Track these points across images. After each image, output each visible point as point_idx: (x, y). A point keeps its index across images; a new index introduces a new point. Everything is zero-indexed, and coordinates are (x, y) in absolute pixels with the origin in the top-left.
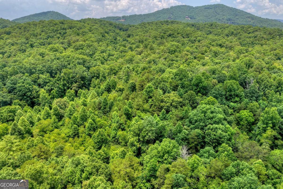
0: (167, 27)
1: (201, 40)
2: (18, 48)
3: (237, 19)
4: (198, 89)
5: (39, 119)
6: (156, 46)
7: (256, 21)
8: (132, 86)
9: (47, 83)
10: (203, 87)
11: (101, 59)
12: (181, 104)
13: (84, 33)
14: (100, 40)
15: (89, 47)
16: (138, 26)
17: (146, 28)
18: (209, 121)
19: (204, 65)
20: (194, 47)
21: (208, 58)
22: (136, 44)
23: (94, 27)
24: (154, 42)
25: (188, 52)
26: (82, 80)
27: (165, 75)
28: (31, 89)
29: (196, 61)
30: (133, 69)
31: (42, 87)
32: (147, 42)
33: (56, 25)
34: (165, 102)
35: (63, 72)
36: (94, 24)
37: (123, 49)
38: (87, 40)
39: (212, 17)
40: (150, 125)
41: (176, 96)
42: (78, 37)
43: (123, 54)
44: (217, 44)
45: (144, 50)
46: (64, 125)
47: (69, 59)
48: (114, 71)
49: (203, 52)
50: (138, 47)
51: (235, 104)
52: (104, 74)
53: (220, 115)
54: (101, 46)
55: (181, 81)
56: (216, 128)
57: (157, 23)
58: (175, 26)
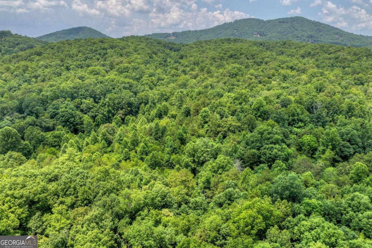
0: (228, 47)
1: (269, 62)
2: (52, 71)
3: (321, 35)
4: (259, 114)
5: (87, 144)
6: (214, 68)
7: (346, 38)
8: (186, 111)
9: (90, 108)
10: (264, 111)
11: (149, 83)
12: (239, 129)
13: (129, 54)
14: (147, 62)
15: (135, 70)
16: (193, 46)
17: (203, 47)
18: (266, 141)
19: (269, 90)
20: (260, 70)
21: (275, 82)
22: (190, 66)
23: (140, 46)
24: (211, 64)
25: (252, 75)
26: (129, 107)
27: (224, 100)
28: (74, 114)
29: (261, 86)
30: (187, 93)
31: (85, 113)
32: (204, 64)
33: (94, 44)
34: (222, 127)
35: (107, 98)
36: (140, 43)
37: (174, 72)
38: (132, 61)
39: (287, 34)
40: (206, 146)
41: (234, 120)
42: (121, 59)
43: (175, 78)
44: (287, 66)
45: (200, 73)
46: (113, 151)
47: (114, 83)
48: (165, 97)
49: (270, 76)
50: (192, 70)
51: (299, 129)
52: (154, 100)
53: (277, 136)
54: (148, 69)
55: (241, 105)
56: (272, 147)
57: (216, 41)
58: (238, 45)
